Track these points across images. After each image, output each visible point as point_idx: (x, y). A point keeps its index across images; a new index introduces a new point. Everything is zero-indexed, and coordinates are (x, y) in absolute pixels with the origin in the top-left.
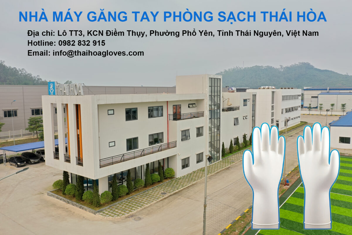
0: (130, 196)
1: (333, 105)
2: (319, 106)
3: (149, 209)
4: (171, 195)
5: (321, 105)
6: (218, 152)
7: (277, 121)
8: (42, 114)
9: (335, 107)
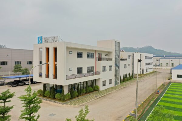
0: (79, 97)
1: (167, 64)
2: (160, 64)
3: (91, 102)
4: (100, 97)
5: (161, 64)
6: (119, 80)
7: (143, 69)
8: (20, 64)
9: (168, 65)
